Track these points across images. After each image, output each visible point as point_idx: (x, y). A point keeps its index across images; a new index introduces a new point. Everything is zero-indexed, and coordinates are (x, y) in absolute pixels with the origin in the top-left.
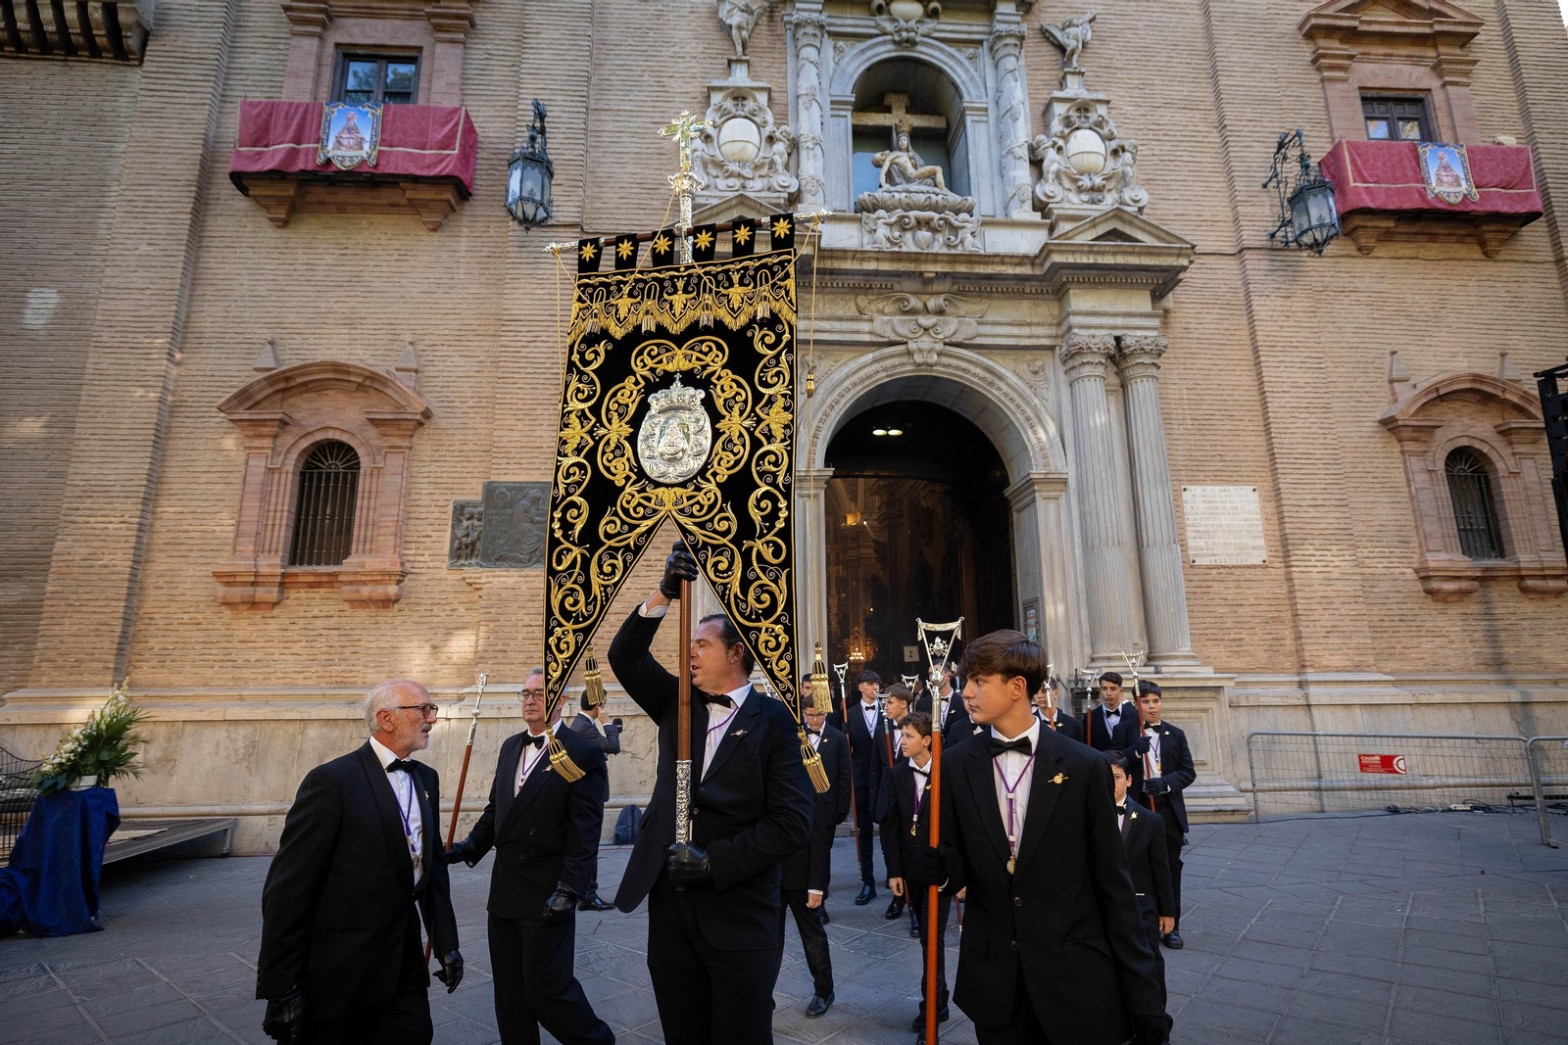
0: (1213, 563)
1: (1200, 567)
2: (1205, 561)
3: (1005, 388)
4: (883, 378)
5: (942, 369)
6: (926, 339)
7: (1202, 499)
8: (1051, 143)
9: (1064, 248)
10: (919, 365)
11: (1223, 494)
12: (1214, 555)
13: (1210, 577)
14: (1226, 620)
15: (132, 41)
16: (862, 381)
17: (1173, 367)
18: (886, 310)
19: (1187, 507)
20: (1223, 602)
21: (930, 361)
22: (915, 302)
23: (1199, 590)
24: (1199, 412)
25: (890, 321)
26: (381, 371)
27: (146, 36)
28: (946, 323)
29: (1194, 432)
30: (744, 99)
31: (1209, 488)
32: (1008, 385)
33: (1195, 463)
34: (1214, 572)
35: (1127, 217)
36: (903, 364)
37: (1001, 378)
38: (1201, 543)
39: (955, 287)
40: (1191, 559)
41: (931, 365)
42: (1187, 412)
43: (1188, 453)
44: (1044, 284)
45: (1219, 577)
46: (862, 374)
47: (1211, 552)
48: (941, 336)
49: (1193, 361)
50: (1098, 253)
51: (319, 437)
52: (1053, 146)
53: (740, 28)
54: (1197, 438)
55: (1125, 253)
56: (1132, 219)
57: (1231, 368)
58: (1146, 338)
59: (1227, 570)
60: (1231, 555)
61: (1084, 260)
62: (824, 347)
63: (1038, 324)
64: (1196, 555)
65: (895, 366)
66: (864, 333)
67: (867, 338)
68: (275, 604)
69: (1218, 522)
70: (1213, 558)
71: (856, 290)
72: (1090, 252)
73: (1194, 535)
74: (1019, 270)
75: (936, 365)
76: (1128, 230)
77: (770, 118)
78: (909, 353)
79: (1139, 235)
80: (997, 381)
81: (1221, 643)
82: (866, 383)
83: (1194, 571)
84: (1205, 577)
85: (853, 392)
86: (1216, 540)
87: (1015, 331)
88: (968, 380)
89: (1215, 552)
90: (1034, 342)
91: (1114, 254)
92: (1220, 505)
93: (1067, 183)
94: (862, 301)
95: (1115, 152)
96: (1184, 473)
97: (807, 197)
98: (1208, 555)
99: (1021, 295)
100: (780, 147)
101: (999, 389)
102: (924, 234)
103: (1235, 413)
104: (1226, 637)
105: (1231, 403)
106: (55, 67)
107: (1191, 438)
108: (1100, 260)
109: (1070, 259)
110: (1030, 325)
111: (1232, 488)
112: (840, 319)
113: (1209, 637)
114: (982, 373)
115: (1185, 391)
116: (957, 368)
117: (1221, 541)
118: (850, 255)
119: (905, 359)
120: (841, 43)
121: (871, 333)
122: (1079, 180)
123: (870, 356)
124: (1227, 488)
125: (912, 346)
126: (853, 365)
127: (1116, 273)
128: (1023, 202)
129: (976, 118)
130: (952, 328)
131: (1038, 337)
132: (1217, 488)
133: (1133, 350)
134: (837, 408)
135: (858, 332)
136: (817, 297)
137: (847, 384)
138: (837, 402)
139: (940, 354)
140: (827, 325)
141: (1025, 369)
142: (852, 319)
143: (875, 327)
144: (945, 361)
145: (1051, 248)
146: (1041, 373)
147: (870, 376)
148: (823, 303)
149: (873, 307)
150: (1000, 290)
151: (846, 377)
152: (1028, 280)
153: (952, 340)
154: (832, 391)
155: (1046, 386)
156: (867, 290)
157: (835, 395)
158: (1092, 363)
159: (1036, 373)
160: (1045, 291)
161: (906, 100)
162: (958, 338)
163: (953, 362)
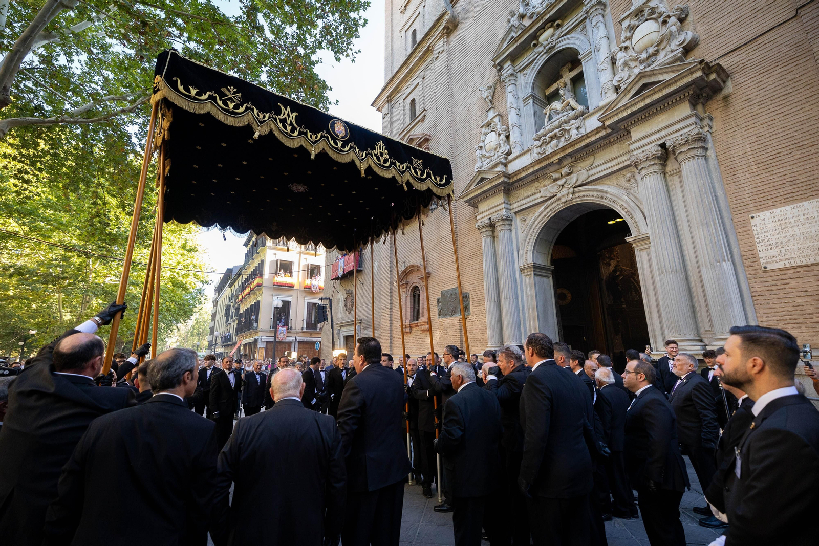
0: (788, 265)
1: (773, 270)
2: (780, 265)
3: (609, 197)
4: (551, 214)
5: (576, 200)
6: (564, 189)
7: (771, 220)
8: (619, 49)
9: (609, 116)
10: (565, 203)
11: (797, 210)
12: (788, 259)
13: (786, 276)
14: (806, 307)
16: (542, 219)
17: (735, 133)
18: (546, 184)
19: (756, 230)
20: (802, 294)
21: (569, 199)
22: (555, 175)
23: (774, 288)
24: (763, 156)
25: (548, 188)
26: (418, 264)
28: (571, 178)
29: (760, 172)
30: (491, 124)
31: (778, 210)
32: (609, 194)
33: (762, 195)
34: (791, 272)
35: (648, 73)
36: (558, 205)
37: (606, 193)
38: (774, 253)
39: (573, 159)
40: (763, 266)
41: (571, 200)
42: (752, 160)
43: (755, 190)
44: (619, 132)
45: (796, 275)
46: (542, 216)
47: (784, 258)
48: (571, 185)
49: (756, 120)
50: (631, 106)
51: (413, 285)
52: (621, 50)
53: (487, 97)
54: (762, 176)
55: (649, 96)
56: (652, 73)
57: (798, 108)
58: (681, 135)
59: (805, 269)
60: (808, 256)
61: (625, 114)
62: (528, 210)
63: (621, 155)
64: (768, 263)
65: (555, 207)
66: (538, 198)
67: (540, 200)
68: (410, 332)
69: (791, 233)
70: (787, 262)
71: (532, 181)
72: (627, 108)
73: (764, 248)
74: (598, 136)
75: (573, 199)
76: (653, 80)
77: (498, 126)
78: (560, 199)
79: (661, 78)
80: (605, 195)
81: (803, 326)
82: (544, 219)
83: (768, 274)
84: (779, 277)
85: (539, 225)
86: (790, 247)
87: (609, 165)
88: (591, 200)
89: (789, 256)
90: (622, 166)
91: (644, 99)
92: (792, 220)
93: (632, 64)
94: (536, 184)
95: (665, 22)
96: (751, 205)
97: (513, 151)
98: (781, 261)
99: (610, 144)
100: (502, 136)
101: (606, 198)
102: (554, 142)
103: (805, 143)
104: (808, 321)
105: (800, 136)
107: (757, 178)
108: (634, 109)
109: (616, 119)
110: (616, 158)
111: (806, 203)
112: (528, 197)
113: (789, 321)
114: (595, 193)
115: (748, 146)
116: (583, 196)
117: (796, 247)
118: (521, 171)
119: (559, 202)
120: (525, 71)
121: (541, 197)
122: (640, 57)
123: (543, 207)
124: (798, 205)
125: (559, 195)
126: (537, 214)
127: (654, 106)
128: (606, 93)
129: (586, 60)
130: (575, 180)
131: (623, 162)
132: (788, 208)
133: (674, 147)
134: (534, 235)
135: (536, 199)
136: (520, 191)
137: (536, 223)
138: (533, 233)
139: (573, 193)
140: (524, 202)
141: (622, 181)
142: (533, 195)
143: (542, 194)
144: (577, 195)
145: (602, 120)
146: (632, 180)
147: (545, 216)
148: (523, 193)
149: (542, 185)
150: (597, 148)
151: (535, 220)
152: (608, 136)
153: (577, 185)
154: (530, 229)
155: (636, 185)
156: (537, 179)
157: (532, 230)
158: (645, 167)
159: (629, 180)
160: (622, 135)
161: (569, 65)
162: (579, 183)
163: (581, 194)
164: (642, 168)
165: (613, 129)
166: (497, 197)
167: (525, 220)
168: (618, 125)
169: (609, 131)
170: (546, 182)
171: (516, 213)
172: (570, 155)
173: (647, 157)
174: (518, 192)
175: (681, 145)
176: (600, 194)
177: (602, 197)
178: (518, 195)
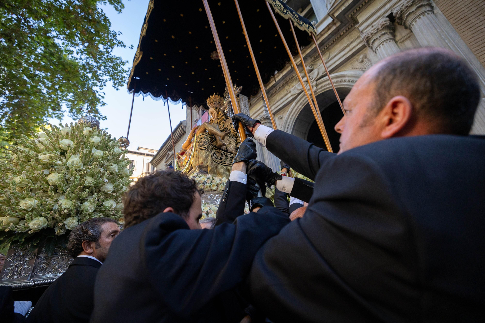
3: (347, 79)
5: (320, 90)
6: (308, 84)
15: (185, 130)
16: (294, 113)
25: (295, 87)
27: (186, 127)
28: (313, 74)
32: (349, 77)
37: (345, 76)
39: (313, 58)
44: (347, 25)
46: (294, 110)
48: (314, 79)
62: (283, 109)
63: (352, 42)
65: (304, 101)
66: (290, 97)
67: (291, 98)
71: (283, 86)
74: (330, 32)
75: (317, 90)
80: (344, 79)
82: (296, 113)
85: (293, 118)
87: (343, 53)
90: (354, 50)
94: (287, 87)
99: (341, 38)
101: (345, 81)
106: (181, 140)
109: (343, 8)
110: (348, 46)
112: (282, 98)
116: (325, 86)
121: (292, 96)
123: (293, 104)
125: (305, 90)
126: (290, 110)
130: (316, 74)
131: (355, 47)
133: (401, 12)
134: (290, 127)
135: (288, 98)
136: (275, 97)
137: (290, 117)
138: (289, 125)
139: (317, 85)
140: (279, 103)
141: (357, 64)
142: (285, 96)
143: (292, 93)
144: (320, 86)
145: (332, 13)
146: (365, 60)
147: (297, 109)
148: (278, 97)
149: (291, 87)
150: (330, 44)
151: (289, 115)
152: (338, 31)
153: (318, 77)
154: (286, 123)
155: (370, 63)
156: (287, 83)
157: (288, 123)
158: (377, 39)
159: (362, 61)
160: (350, 27)
161: (300, 10)
162: (320, 75)
163: (323, 84)
164: (375, 40)
165: (341, 22)
166: (258, 104)
167: (281, 118)
168: (346, 15)
169: (338, 24)
170: (294, 84)
171: (274, 114)
172: (310, 56)
173: (377, 29)
174: (273, 98)
175: (408, 7)
176: (339, 79)
177: (341, 81)
178: (274, 100)
